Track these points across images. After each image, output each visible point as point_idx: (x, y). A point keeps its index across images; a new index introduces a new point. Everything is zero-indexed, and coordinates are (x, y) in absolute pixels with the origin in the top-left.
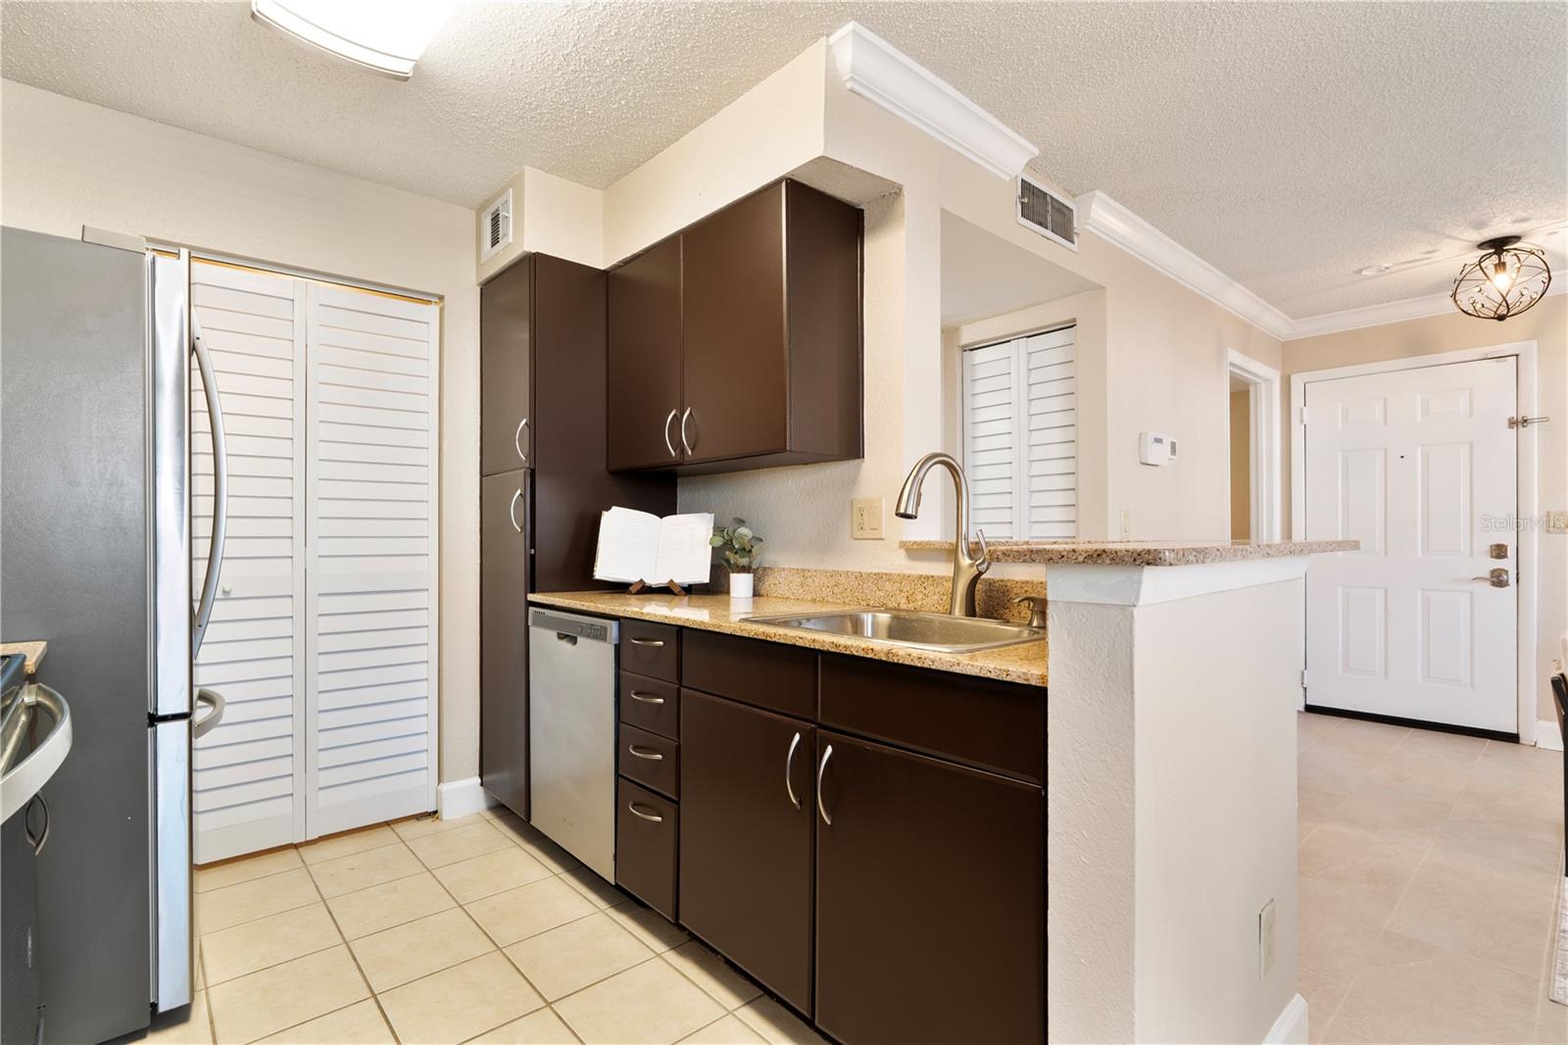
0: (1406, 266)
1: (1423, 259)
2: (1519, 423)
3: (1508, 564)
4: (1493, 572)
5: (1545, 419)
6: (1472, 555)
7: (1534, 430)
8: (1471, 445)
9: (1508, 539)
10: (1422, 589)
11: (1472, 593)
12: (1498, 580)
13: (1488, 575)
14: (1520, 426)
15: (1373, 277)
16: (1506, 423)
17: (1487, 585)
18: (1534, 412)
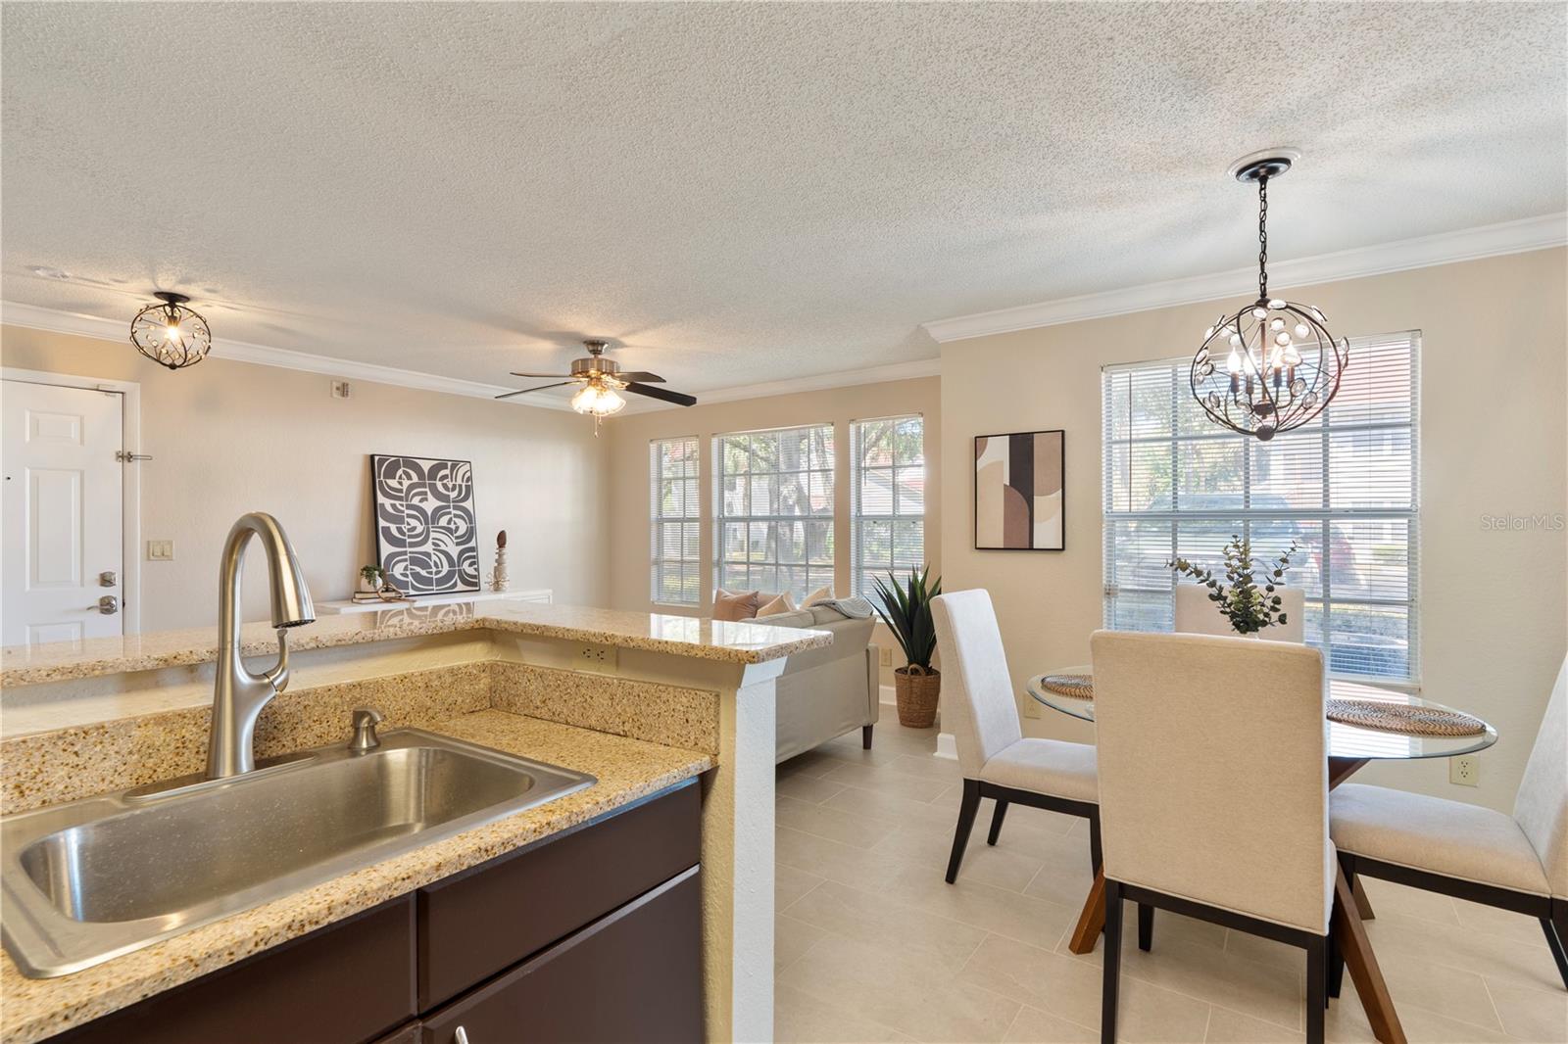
0: (81, 282)
1: (107, 284)
2: (126, 457)
3: (114, 592)
4: (102, 600)
5: (147, 458)
6: (82, 585)
7: (136, 467)
8: (82, 474)
9: (114, 567)
10: (31, 626)
11: (82, 624)
12: (106, 606)
13: (97, 603)
14: (126, 462)
15: (44, 279)
16: (114, 457)
17: (96, 613)
18: (138, 451)
